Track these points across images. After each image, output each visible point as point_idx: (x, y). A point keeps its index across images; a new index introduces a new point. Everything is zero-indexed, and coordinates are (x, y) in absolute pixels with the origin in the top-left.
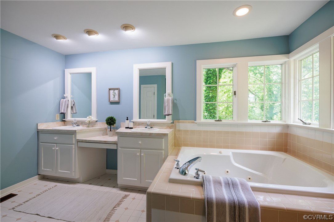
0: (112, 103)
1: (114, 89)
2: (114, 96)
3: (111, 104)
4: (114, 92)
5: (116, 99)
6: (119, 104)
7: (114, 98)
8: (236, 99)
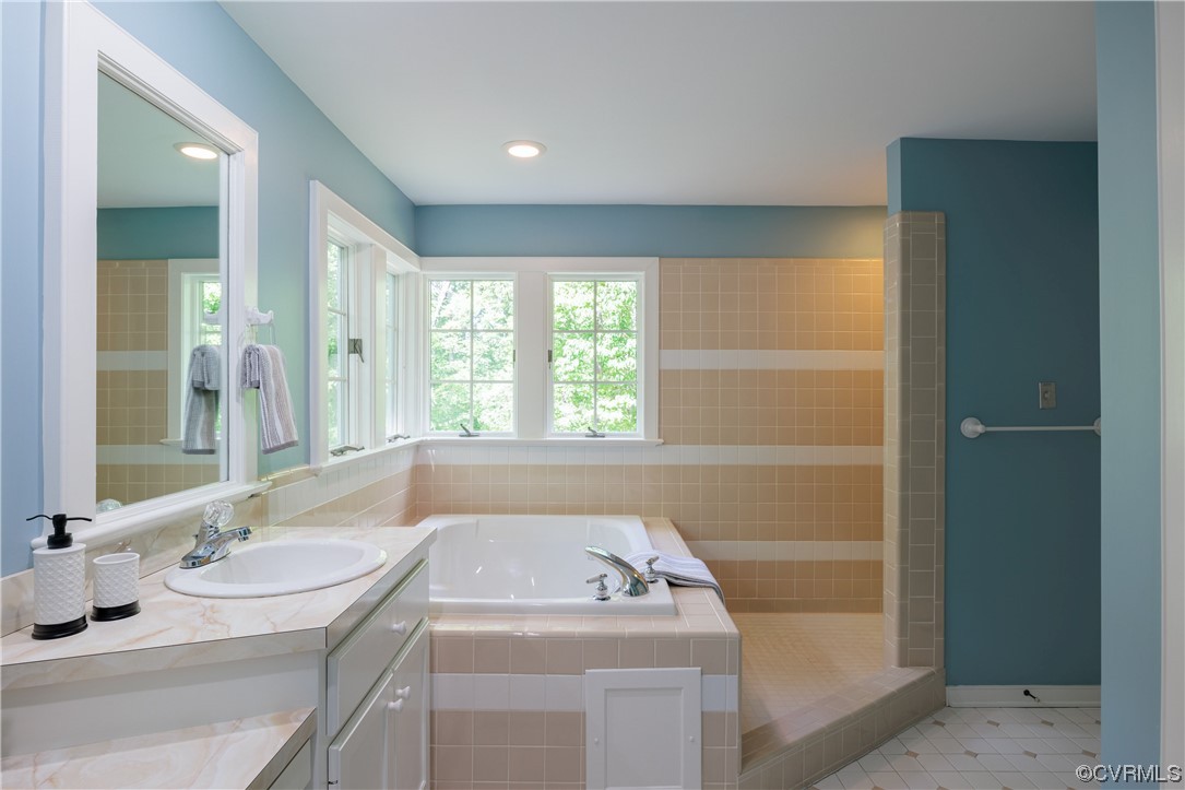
8: (366, 367)
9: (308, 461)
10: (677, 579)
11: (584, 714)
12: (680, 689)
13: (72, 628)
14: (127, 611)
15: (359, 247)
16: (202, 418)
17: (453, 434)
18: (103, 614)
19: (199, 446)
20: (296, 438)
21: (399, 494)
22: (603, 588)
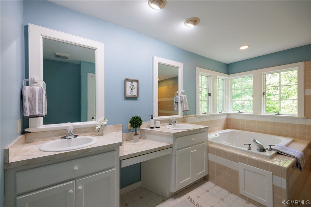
0: (127, 98)
1: (132, 81)
2: (132, 89)
3: (126, 100)
4: (132, 84)
5: (135, 93)
6: (136, 100)
7: (131, 92)
8: (212, 98)
9: (196, 114)
10: (281, 152)
11: (239, 172)
12: (266, 176)
13: (153, 128)
14: (159, 127)
15: (210, 76)
16: (176, 106)
17: (237, 112)
18: (156, 127)
19: (176, 110)
20: (188, 109)
21: (222, 123)
22: (250, 147)
